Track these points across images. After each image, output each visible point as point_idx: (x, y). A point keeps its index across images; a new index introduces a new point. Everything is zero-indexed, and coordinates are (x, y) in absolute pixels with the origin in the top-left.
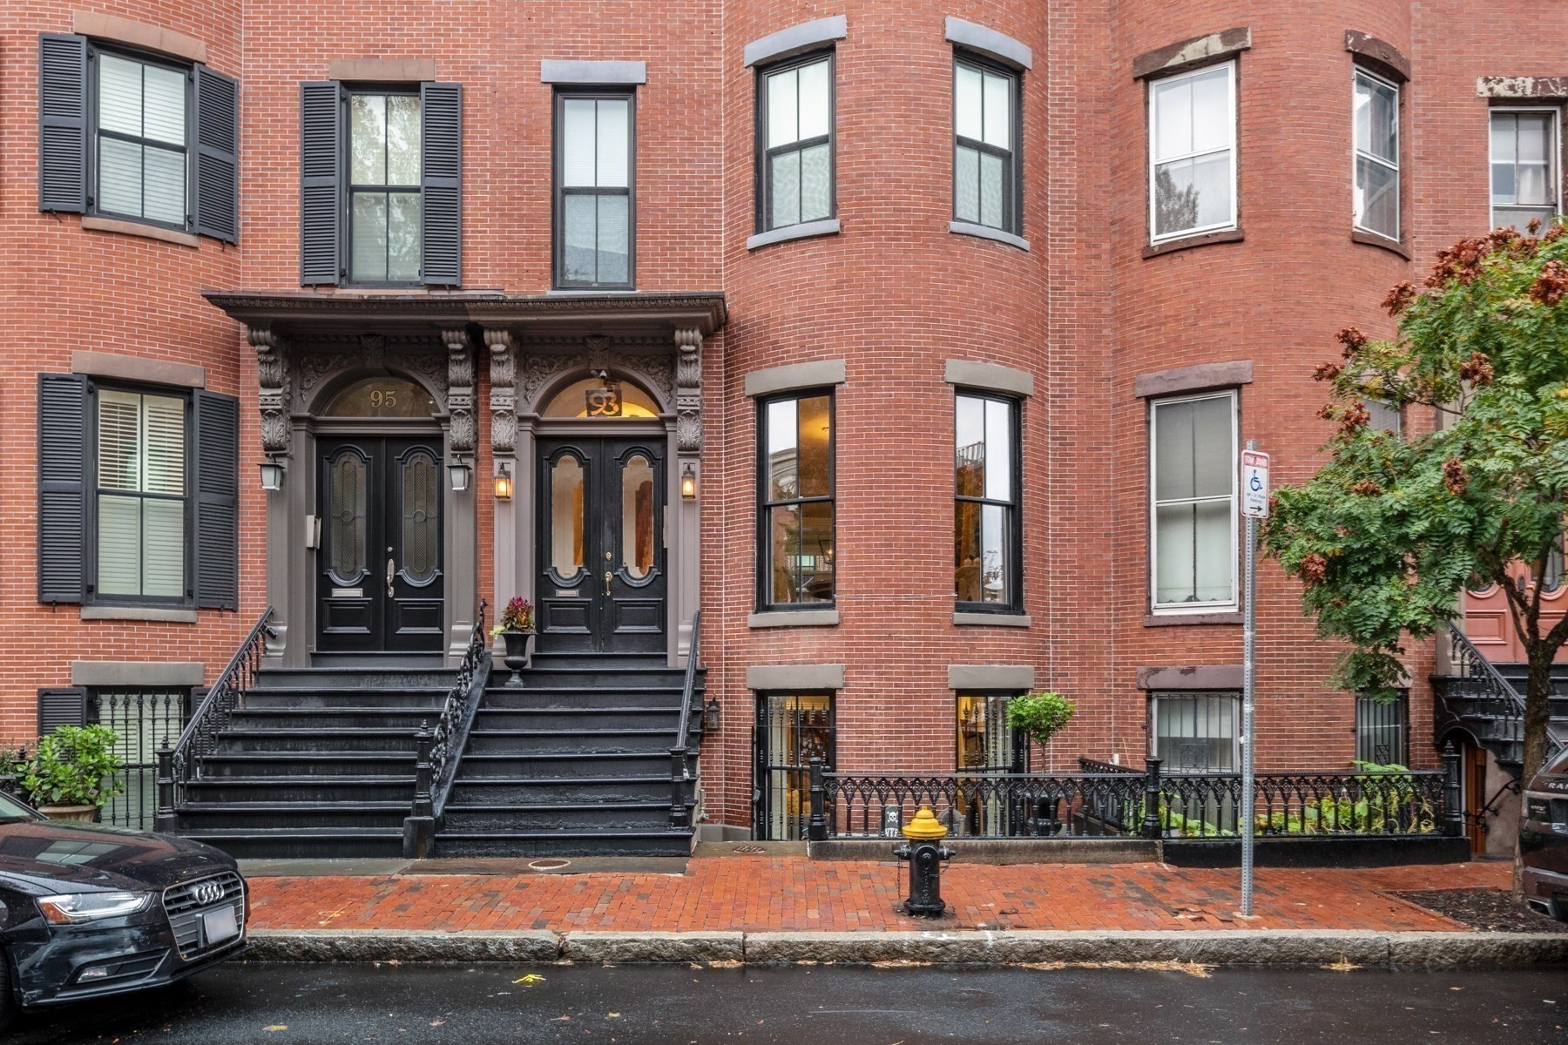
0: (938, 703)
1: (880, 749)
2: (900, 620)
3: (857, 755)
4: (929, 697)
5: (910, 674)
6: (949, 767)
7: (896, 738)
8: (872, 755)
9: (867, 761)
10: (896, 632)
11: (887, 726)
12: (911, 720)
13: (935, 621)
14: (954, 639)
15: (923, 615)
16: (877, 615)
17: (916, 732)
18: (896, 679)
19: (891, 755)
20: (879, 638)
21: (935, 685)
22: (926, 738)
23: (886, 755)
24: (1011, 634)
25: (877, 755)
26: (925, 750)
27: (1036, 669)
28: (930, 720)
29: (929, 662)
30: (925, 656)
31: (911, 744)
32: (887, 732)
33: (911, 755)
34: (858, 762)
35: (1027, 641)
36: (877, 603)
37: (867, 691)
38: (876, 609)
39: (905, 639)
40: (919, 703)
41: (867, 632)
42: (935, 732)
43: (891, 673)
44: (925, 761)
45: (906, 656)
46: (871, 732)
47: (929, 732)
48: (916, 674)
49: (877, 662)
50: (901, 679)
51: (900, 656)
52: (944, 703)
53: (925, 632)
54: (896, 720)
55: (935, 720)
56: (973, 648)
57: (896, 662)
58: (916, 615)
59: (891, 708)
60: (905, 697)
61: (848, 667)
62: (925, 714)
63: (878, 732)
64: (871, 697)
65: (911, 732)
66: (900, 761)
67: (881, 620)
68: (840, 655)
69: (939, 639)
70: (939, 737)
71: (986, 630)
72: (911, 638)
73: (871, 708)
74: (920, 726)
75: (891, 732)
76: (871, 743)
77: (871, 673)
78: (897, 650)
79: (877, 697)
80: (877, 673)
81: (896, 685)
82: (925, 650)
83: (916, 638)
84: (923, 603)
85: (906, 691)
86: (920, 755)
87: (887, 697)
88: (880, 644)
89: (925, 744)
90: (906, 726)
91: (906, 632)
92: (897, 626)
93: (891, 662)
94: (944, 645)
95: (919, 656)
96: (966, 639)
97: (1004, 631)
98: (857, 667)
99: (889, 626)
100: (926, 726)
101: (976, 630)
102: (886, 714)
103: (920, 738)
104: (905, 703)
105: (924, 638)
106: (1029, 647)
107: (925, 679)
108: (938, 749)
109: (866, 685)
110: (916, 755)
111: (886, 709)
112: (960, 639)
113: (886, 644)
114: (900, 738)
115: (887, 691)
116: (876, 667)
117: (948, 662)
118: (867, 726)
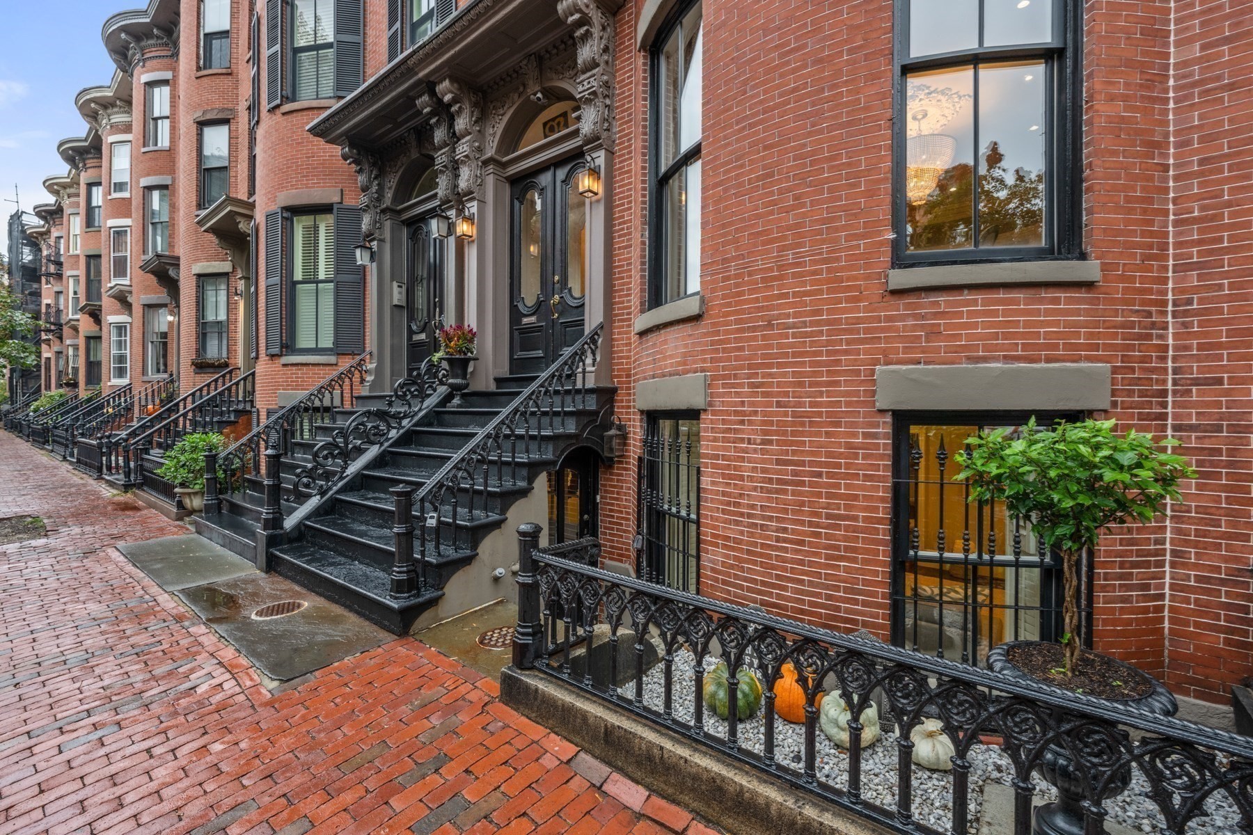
0: (855, 435)
1: (753, 507)
2: (786, 296)
3: (724, 512)
4: (838, 424)
5: (801, 384)
6: (877, 553)
7: (778, 491)
8: (742, 515)
9: (737, 523)
10: (779, 317)
11: (764, 471)
12: (803, 463)
13: (849, 288)
14: (889, 319)
15: (828, 281)
16: (751, 291)
17: (811, 484)
18: (779, 394)
19: (770, 519)
20: (754, 329)
21: (848, 404)
22: (829, 495)
23: (764, 518)
24: (1042, 301)
25: (750, 516)
26: (828, 516)
27: (1115, 370)
28: (838, 466)
29: (838, 362)
30: (829, 353)
31: (802, 504)
32: (764, 480)
33: (802, 523)
34: (726, 521)
35: (1087, 312)
36: (750, 274)
37: (736, 413)
38: (750, 283)
39: (794, 326)
40: (819, 434)
41: (737, 322)
42: (847, 486)
43: (771, 385)
44: (828, 537)
45: (795, 355)
46: (742, 478)
47: (838, 486)
48: (811, 384)
49: (750, 367)
50: (786, 394)
51: (786, 355)
52: (866, 435)
53: (830, 311)
54: (779, 462)
55: (848, 466)
56: (933, 333)
57: (780, 365)
58: (812, 283)
59: (770, 442)
60: (793, 424)
61: (714, 378)
62: (829, 455)
63: (751, 479)
64: (742, 422)
65: (802, 483)
66: (785, 530)
67: (757, 300)
68: (704, 361)
69: (859, 320)
70: (856, 498)
71: (967, 296)
72: (804, 324)
73: (742, 440)
74: (819, 475)
75: (770, 481)
76: (741, 495)
77: (741, 385)
78: (780, 346)
79: (750, 423)
80: (752, 385)
81: (779, 404)
82: (829, 343)
83: (812, 324)
84: (825, 261)
85: (794, 414)
86: (818, 525)
87: (764, 423)
88: (755, 338)
89: (828, 506)
90: (795, 473)
91: (796, 315)
92: (779, 306)
93: (770, 366)
94: (867, 330)
95: (819, 353)
96: (916, 317)
97: (1019, 295)
98: (724, 377)
99: (768, 308)
100: (829, 475)
101: (942, 298)
102: (763, 452)
103: (819, 495)
104: (794, 433)
105: (828, 322)
106: (1086, 325)
107: (829, 394)
108: (855, 518)
109: (735, 404)
110: (811, 524)
111: (764, 442)
112: (903, 318)
113: (764, 338)
114: (785, 492)
115: (765, 414)
116: (750, 376)
117: (876, 362)
118: (736, 469)
